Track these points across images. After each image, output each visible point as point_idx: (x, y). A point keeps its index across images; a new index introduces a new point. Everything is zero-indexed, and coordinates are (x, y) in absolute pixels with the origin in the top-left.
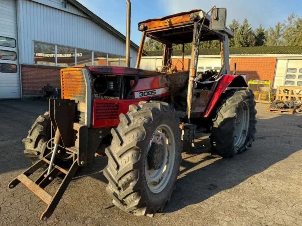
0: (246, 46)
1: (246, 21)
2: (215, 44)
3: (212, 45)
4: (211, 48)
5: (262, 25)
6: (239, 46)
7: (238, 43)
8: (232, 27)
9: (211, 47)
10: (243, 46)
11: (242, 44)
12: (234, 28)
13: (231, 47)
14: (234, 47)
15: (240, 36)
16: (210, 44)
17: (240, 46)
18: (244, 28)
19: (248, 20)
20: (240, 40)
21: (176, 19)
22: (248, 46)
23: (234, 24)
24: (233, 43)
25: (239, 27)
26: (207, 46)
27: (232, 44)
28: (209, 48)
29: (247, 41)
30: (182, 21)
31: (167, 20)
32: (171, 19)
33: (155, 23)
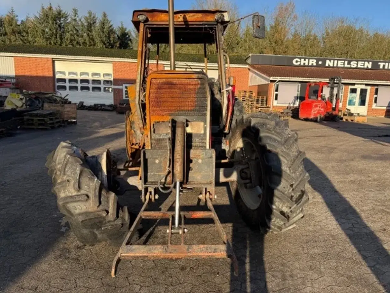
0: (110, 47)
1: (105, 15)
2: (69, 41)
3: (64, 42)
4: (64, 45)
5: (123, 23)
6: (101, 46)
7: (100, 42)
8: (89, 21)
9: (62, 45)
10: (106, 47)
11: (105, 44)
12: (92, 23)
13: (91, 47)
14: (95, 47)
15: (102, 33)
16: (61, 41)
17: (103, 46)
18: (104, 23)
19: (107, 14)
20: (102, 39)
21: (194, 16)
22: (112, 47)
23: (90, 16)
24: (94, 42)
25: (97, 21)
26: (57, 43)
27: (92, 43)
28: (61, 45)
29: (110, 41)
30: (201, 20)
31: (181, 14)
32: (186, 14)
33: (161, 15)
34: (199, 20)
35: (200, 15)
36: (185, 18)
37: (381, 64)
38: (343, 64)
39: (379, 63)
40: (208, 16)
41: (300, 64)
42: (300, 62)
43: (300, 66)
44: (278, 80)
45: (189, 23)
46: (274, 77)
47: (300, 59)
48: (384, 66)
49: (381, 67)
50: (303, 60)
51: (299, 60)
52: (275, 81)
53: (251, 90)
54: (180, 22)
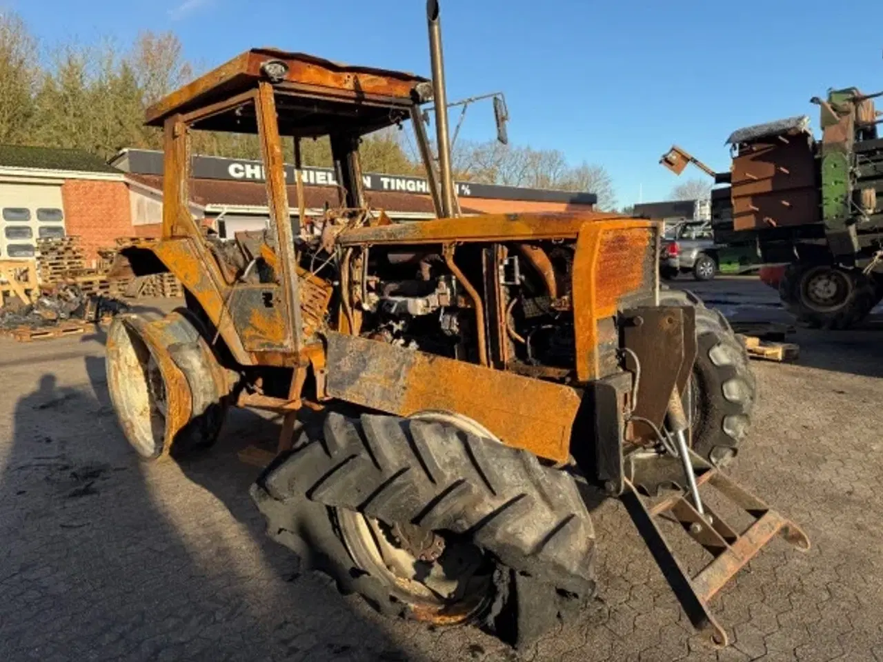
21: (372, 81)
30: (386, 92)
31: (349, 74)
32: (358, 75)
33: (307, 69)
34: (381, 91)
35: (383, 81)
36: (357, 84)
37: (385, 181)
38: (324, 178)
39: (382, 179)
40: (397, 85)
41: (245, 176)
42: (244, 171)
43: (244, 179)
44: (224, 213)
45: (367, 96)
46: (215, 205)
47: (243, 164)
48: (389, 184)
49: (386, 186)
50: (248, 167)
51: (240, 167)
52: (217, 214)
53: (151, 236)
54: (348, 90)
